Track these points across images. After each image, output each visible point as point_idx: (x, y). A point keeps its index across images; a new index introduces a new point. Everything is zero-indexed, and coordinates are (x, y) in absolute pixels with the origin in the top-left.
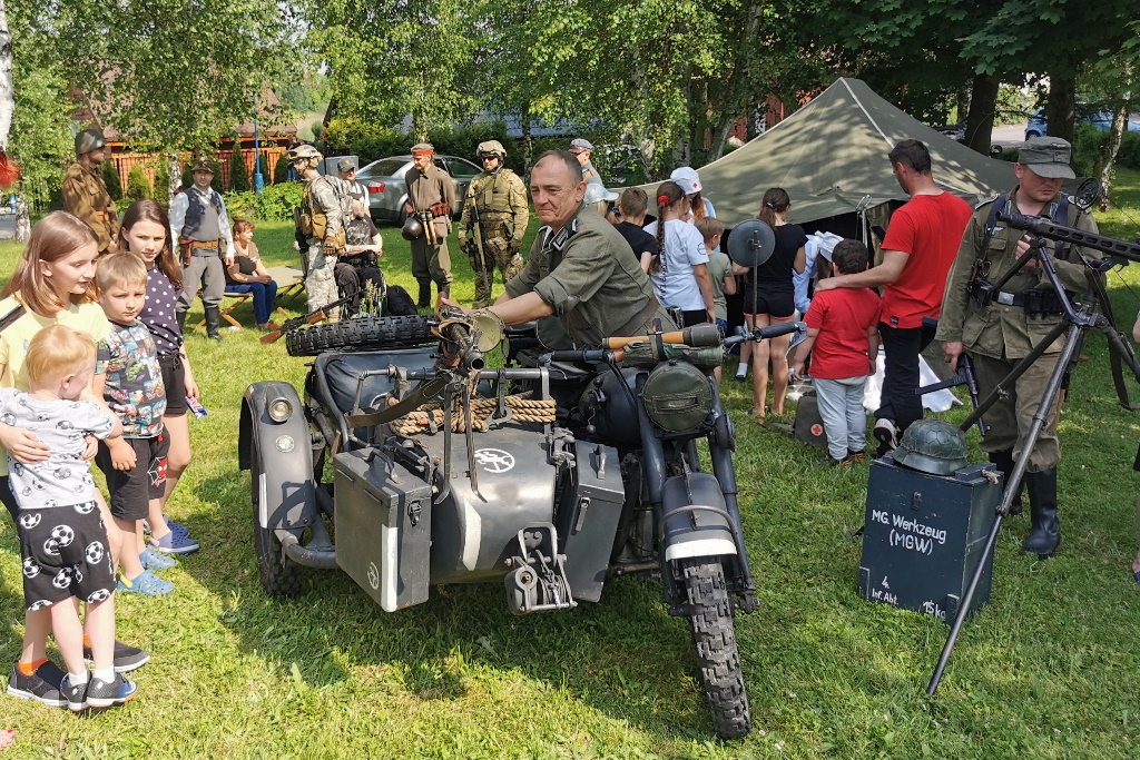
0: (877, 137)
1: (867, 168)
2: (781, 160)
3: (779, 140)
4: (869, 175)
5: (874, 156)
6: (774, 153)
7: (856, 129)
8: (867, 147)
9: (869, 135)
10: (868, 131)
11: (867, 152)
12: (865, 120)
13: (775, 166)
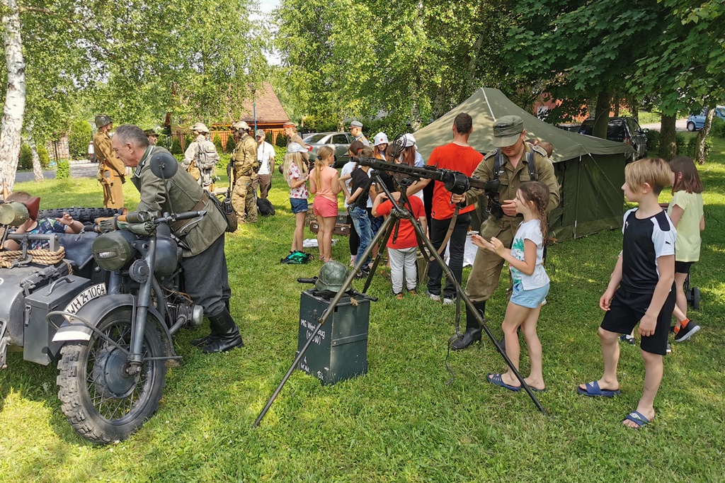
0: (490, 119)
1: (477, 136)
2: (442, 131)
3: (445, 121)
4: (477, 139)
5: (484, 129)
6: (440, 128)
7: (481, 114)
8: (482, 124)
9: (486, 118)
10: (487, 116)
11: (481, 127)
12: (487, 110)
13: (438, 134)
